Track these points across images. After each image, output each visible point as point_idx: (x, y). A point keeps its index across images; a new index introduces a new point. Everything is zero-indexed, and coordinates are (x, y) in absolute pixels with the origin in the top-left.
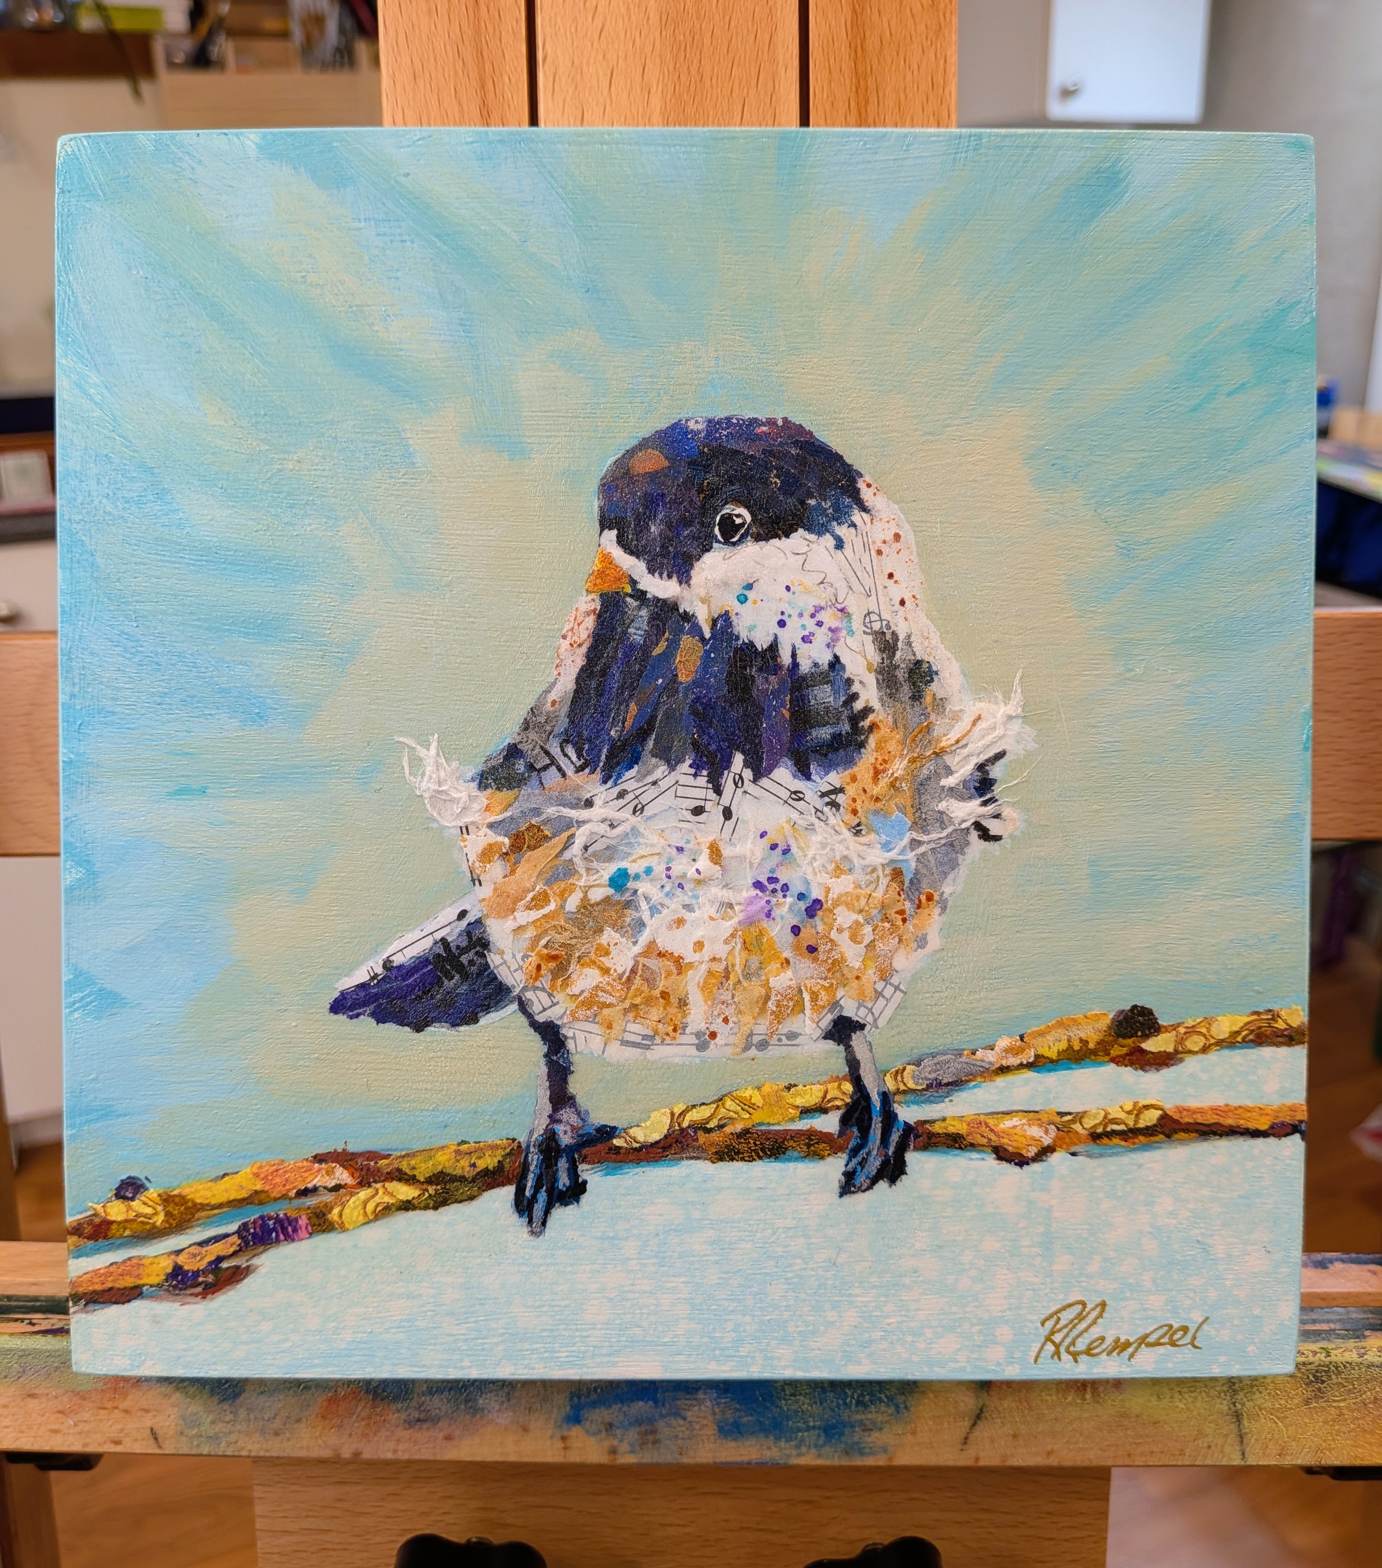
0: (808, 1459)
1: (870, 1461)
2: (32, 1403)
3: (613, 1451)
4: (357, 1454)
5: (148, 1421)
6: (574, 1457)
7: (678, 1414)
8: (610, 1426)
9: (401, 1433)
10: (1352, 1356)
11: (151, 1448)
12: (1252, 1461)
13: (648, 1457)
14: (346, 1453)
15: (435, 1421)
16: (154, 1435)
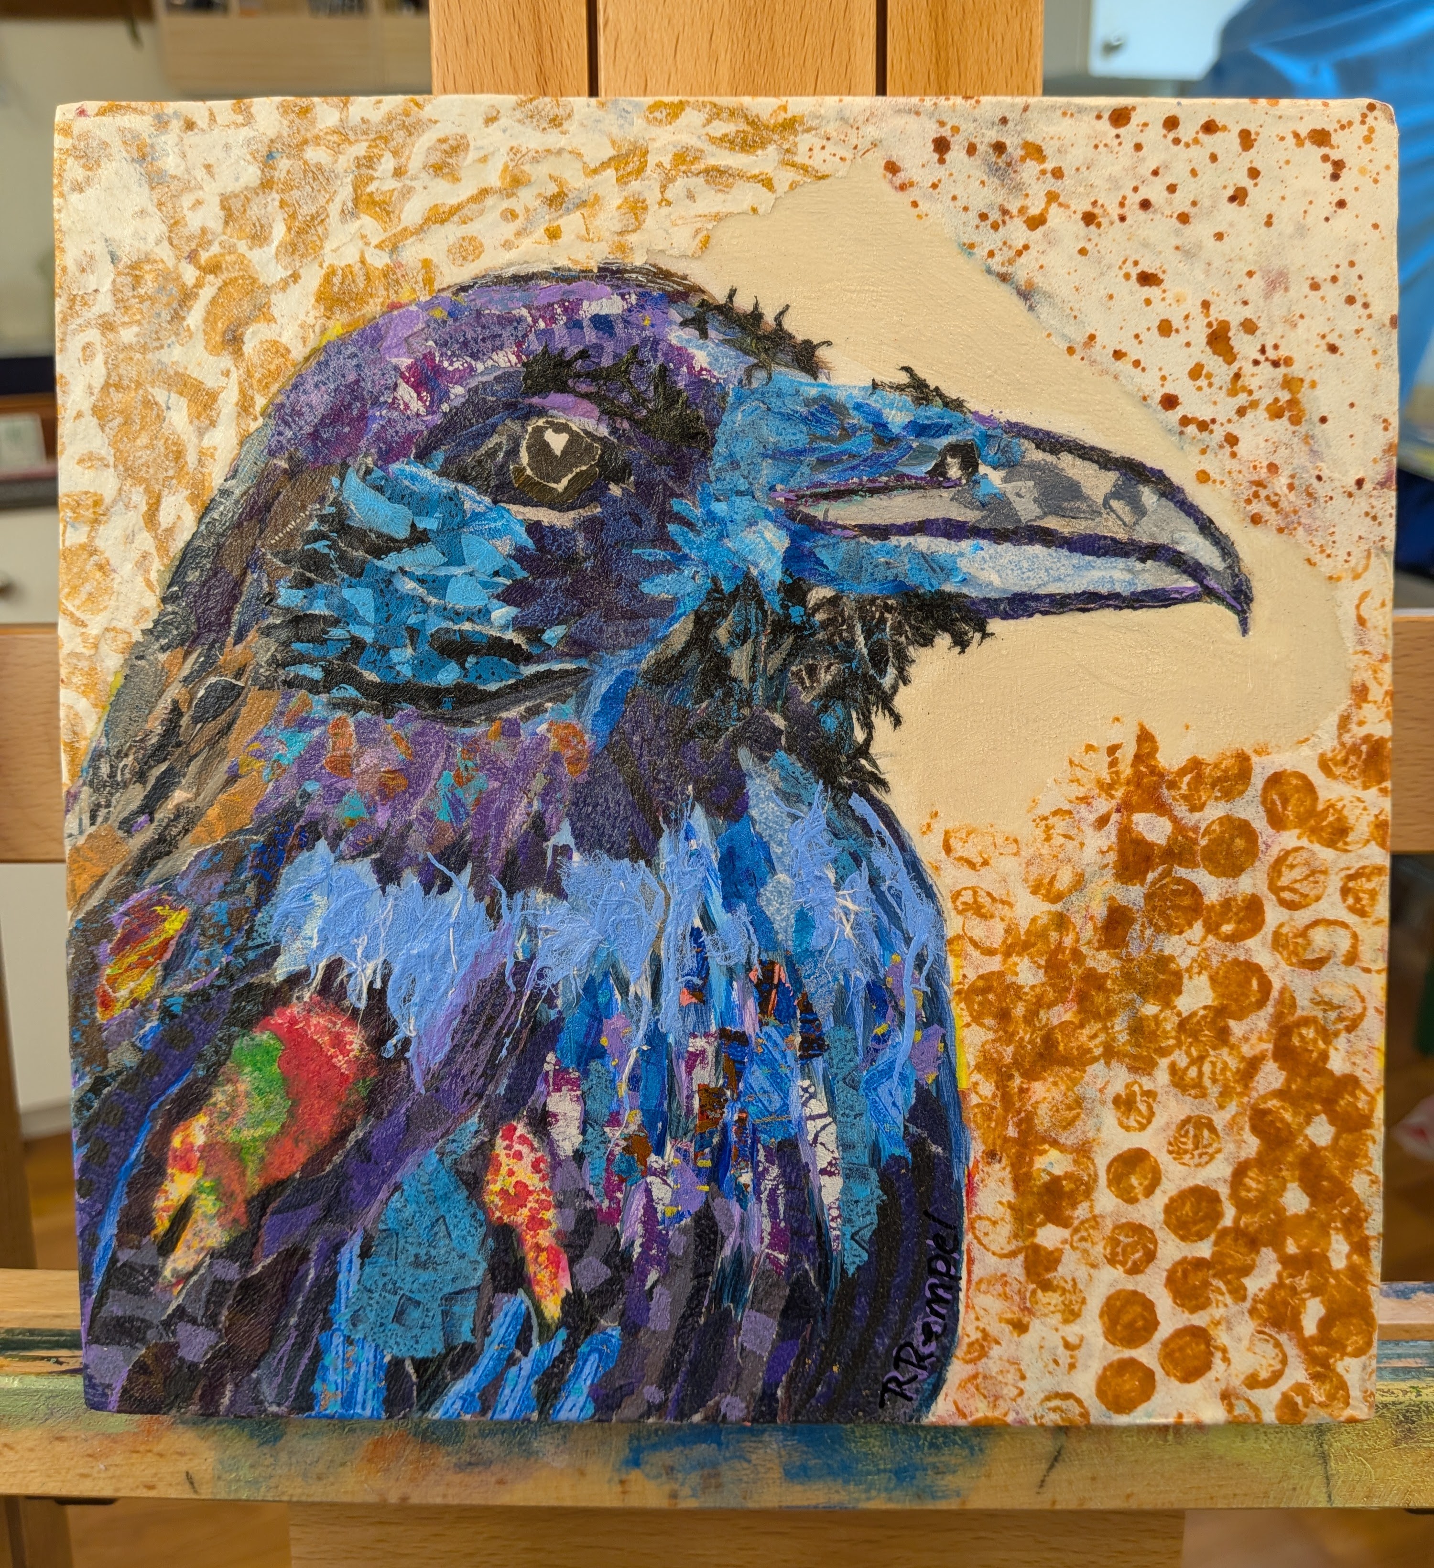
0: (878, 1503)
1: (942, 1505)
2: (60, 1447)
3: (674, 1495)
4: (404, 1500)
5: (183, 1465)
6: (634, 1501)
7: (742, 1457)
8: (670, 1470)
9: (451, 1477)
11: (186, 1493)
12: (1338, 1503)
13: (710, 1501)
14: (393, 1499)
15: (487, 1464)
16: (190, 1479)
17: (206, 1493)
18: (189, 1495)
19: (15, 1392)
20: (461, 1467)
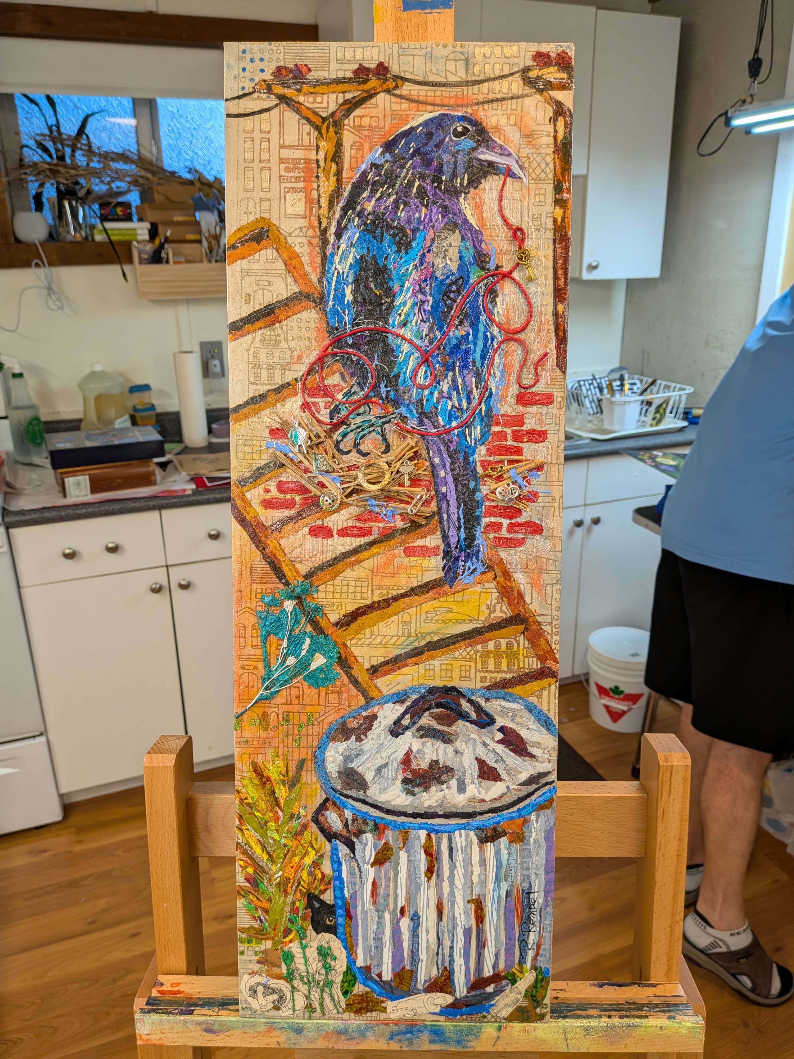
0: (453, 1049)
1: (469, 1050)
2: (246, 1035)
3: (401, 1047)
4: (333, 1048)
5: (277, 1039)
6: (391, 1048)
7: (418, 1037)
8: (400, 1041)
9: (345, 1042)
10: (596, 1024)
11: (277, 1046)
12: (570, 1051)
13: (410, 1048)
14: (330, 1048)
15: (354, 1039)
16: (278, 1042)
17: (282, 1046)
18: (278, 1047)
19: (234, 1021)
20: (347, 1040)
